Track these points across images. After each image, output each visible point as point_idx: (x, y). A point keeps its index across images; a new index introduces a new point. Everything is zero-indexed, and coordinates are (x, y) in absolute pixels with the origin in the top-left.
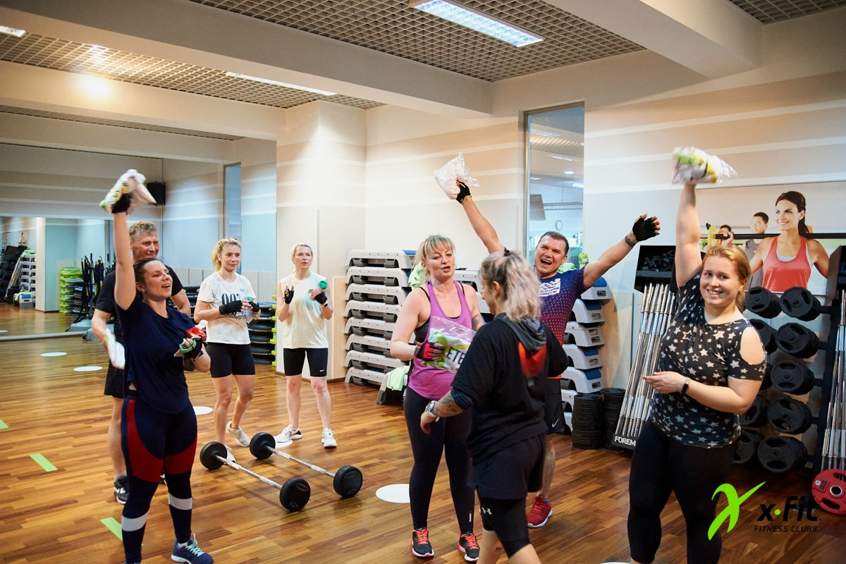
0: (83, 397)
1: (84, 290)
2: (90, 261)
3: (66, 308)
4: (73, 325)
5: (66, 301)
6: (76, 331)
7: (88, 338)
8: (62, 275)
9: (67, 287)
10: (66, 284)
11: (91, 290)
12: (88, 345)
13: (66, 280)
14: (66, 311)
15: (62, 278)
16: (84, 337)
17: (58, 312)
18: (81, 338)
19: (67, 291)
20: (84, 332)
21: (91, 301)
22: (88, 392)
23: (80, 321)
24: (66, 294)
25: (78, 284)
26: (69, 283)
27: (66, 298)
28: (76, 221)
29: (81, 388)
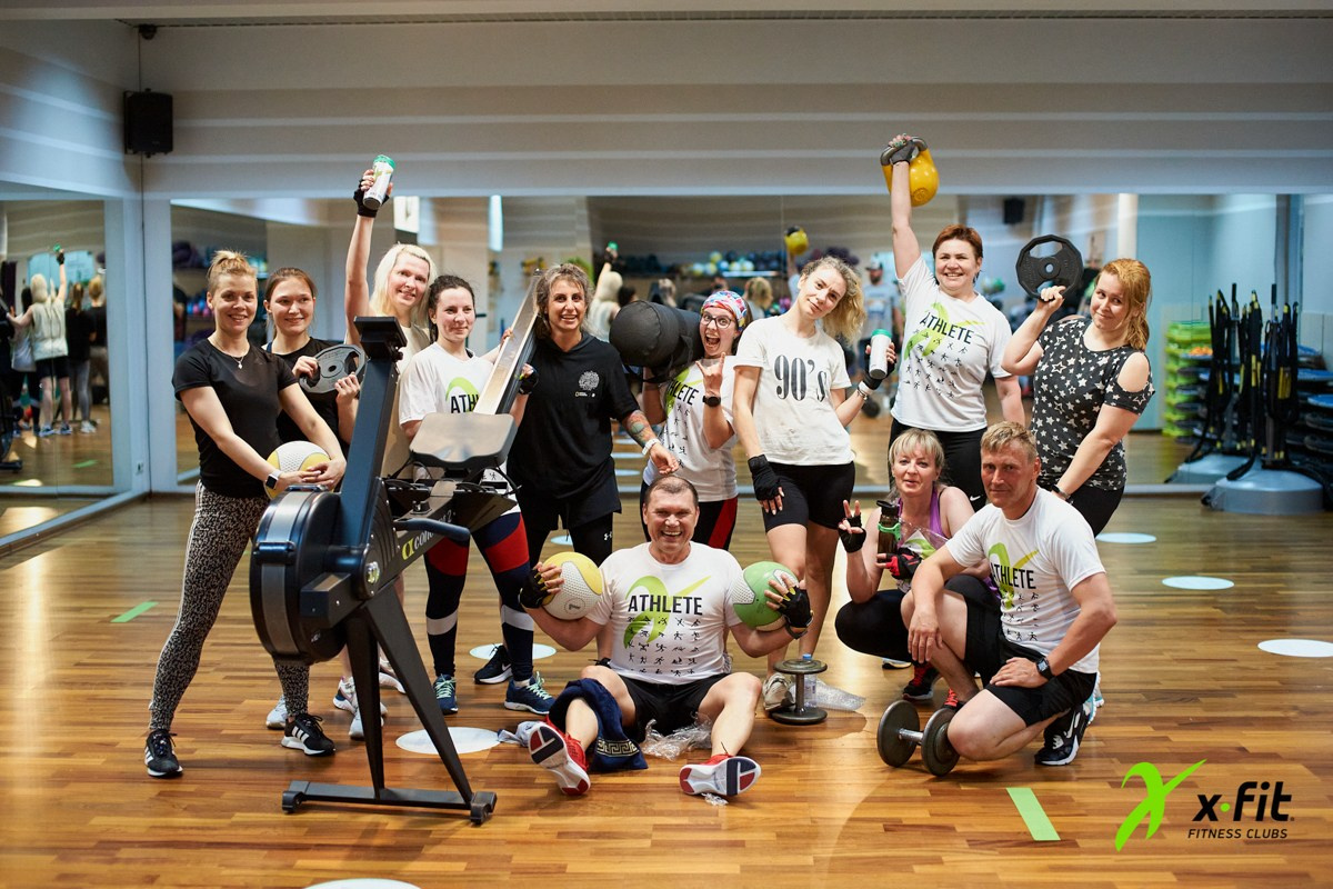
0: (1167, 656)
1: (1213, 377)
2: (1230, 305)
3: (1179, 424)
4: (1184, 468)
5: (1179, 408)
6: (1189, 482)
7: (1214, 502)
8: (1172, 341)
9: (1183, 372)
10: (1182, 364)
11: (1231, 378)
12: (1215, 520)
13: (1182, 353)
14: (1177, 432)
15: (1173, 348)
16: (1205, 500)
17: (1158, 432)
18: (1198, 503)
19: (1182, 381)
20: (1205, 488)
21: (1230, 407)
22: (1183, 645)
23: (1200, 458)
24: (1181, 388)
25: (1201, 364)
26: (1186, 360)
27: (1180, 398)
28: (1210, 201)
29: (1168, 631)
